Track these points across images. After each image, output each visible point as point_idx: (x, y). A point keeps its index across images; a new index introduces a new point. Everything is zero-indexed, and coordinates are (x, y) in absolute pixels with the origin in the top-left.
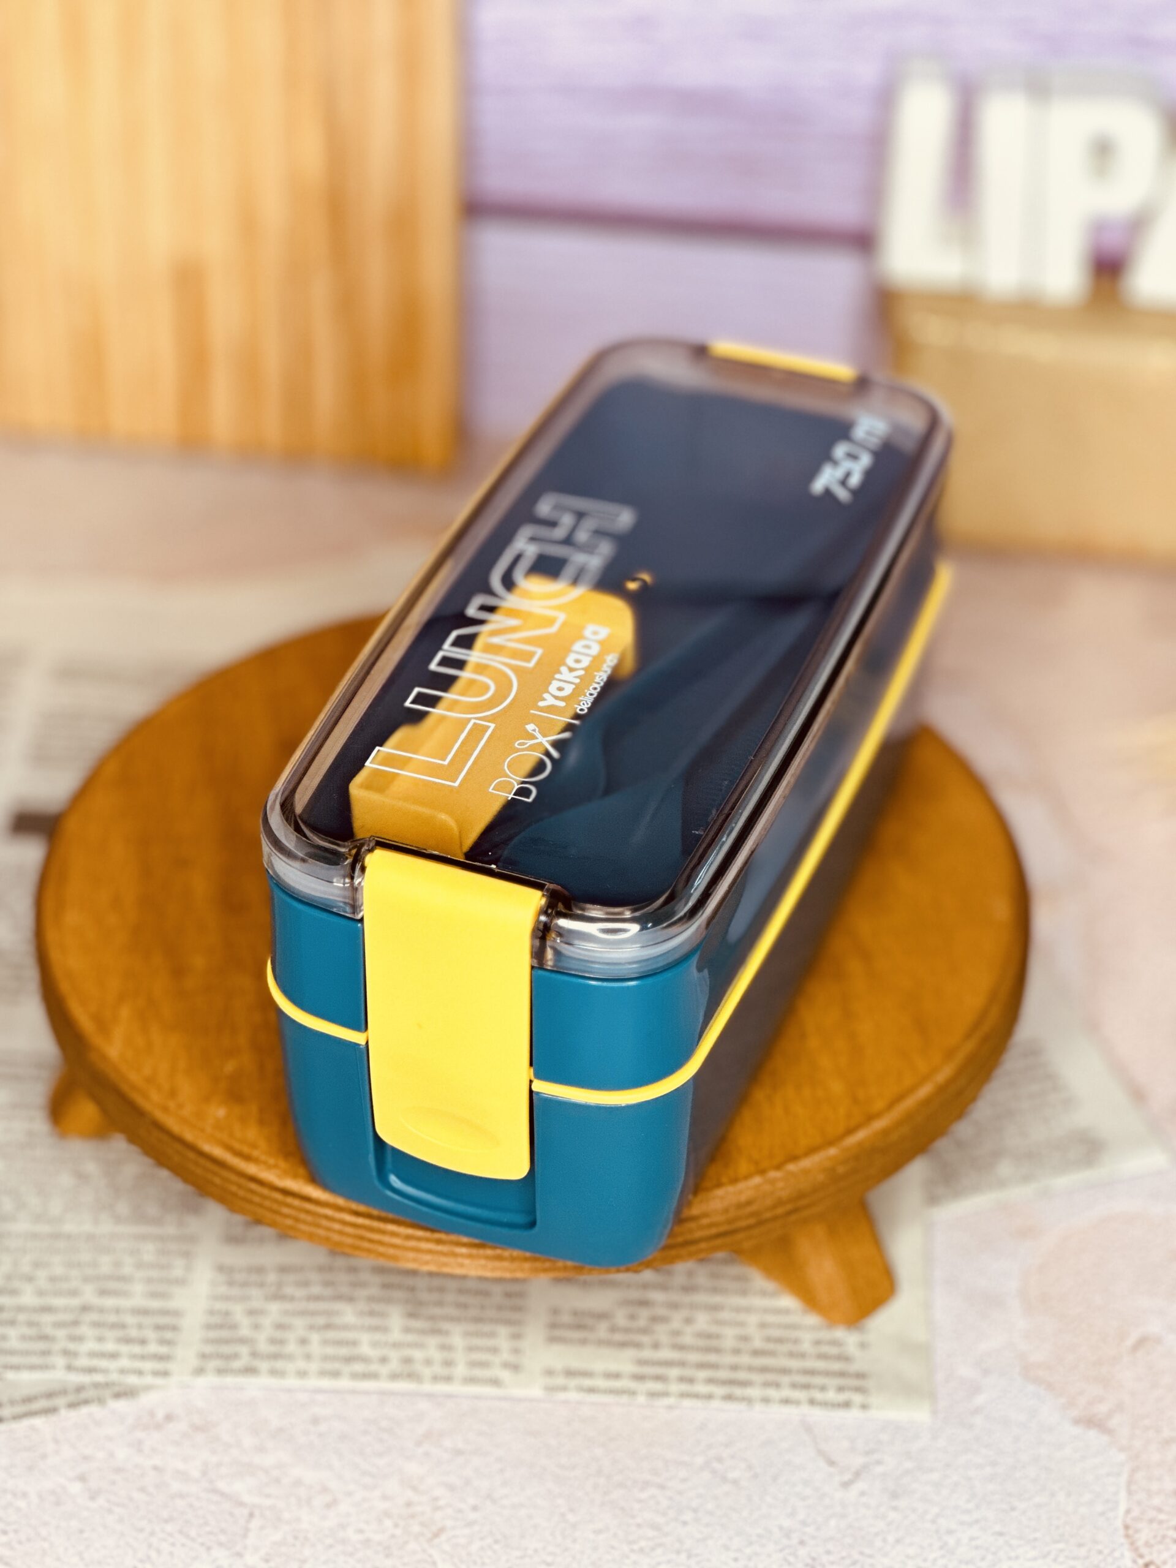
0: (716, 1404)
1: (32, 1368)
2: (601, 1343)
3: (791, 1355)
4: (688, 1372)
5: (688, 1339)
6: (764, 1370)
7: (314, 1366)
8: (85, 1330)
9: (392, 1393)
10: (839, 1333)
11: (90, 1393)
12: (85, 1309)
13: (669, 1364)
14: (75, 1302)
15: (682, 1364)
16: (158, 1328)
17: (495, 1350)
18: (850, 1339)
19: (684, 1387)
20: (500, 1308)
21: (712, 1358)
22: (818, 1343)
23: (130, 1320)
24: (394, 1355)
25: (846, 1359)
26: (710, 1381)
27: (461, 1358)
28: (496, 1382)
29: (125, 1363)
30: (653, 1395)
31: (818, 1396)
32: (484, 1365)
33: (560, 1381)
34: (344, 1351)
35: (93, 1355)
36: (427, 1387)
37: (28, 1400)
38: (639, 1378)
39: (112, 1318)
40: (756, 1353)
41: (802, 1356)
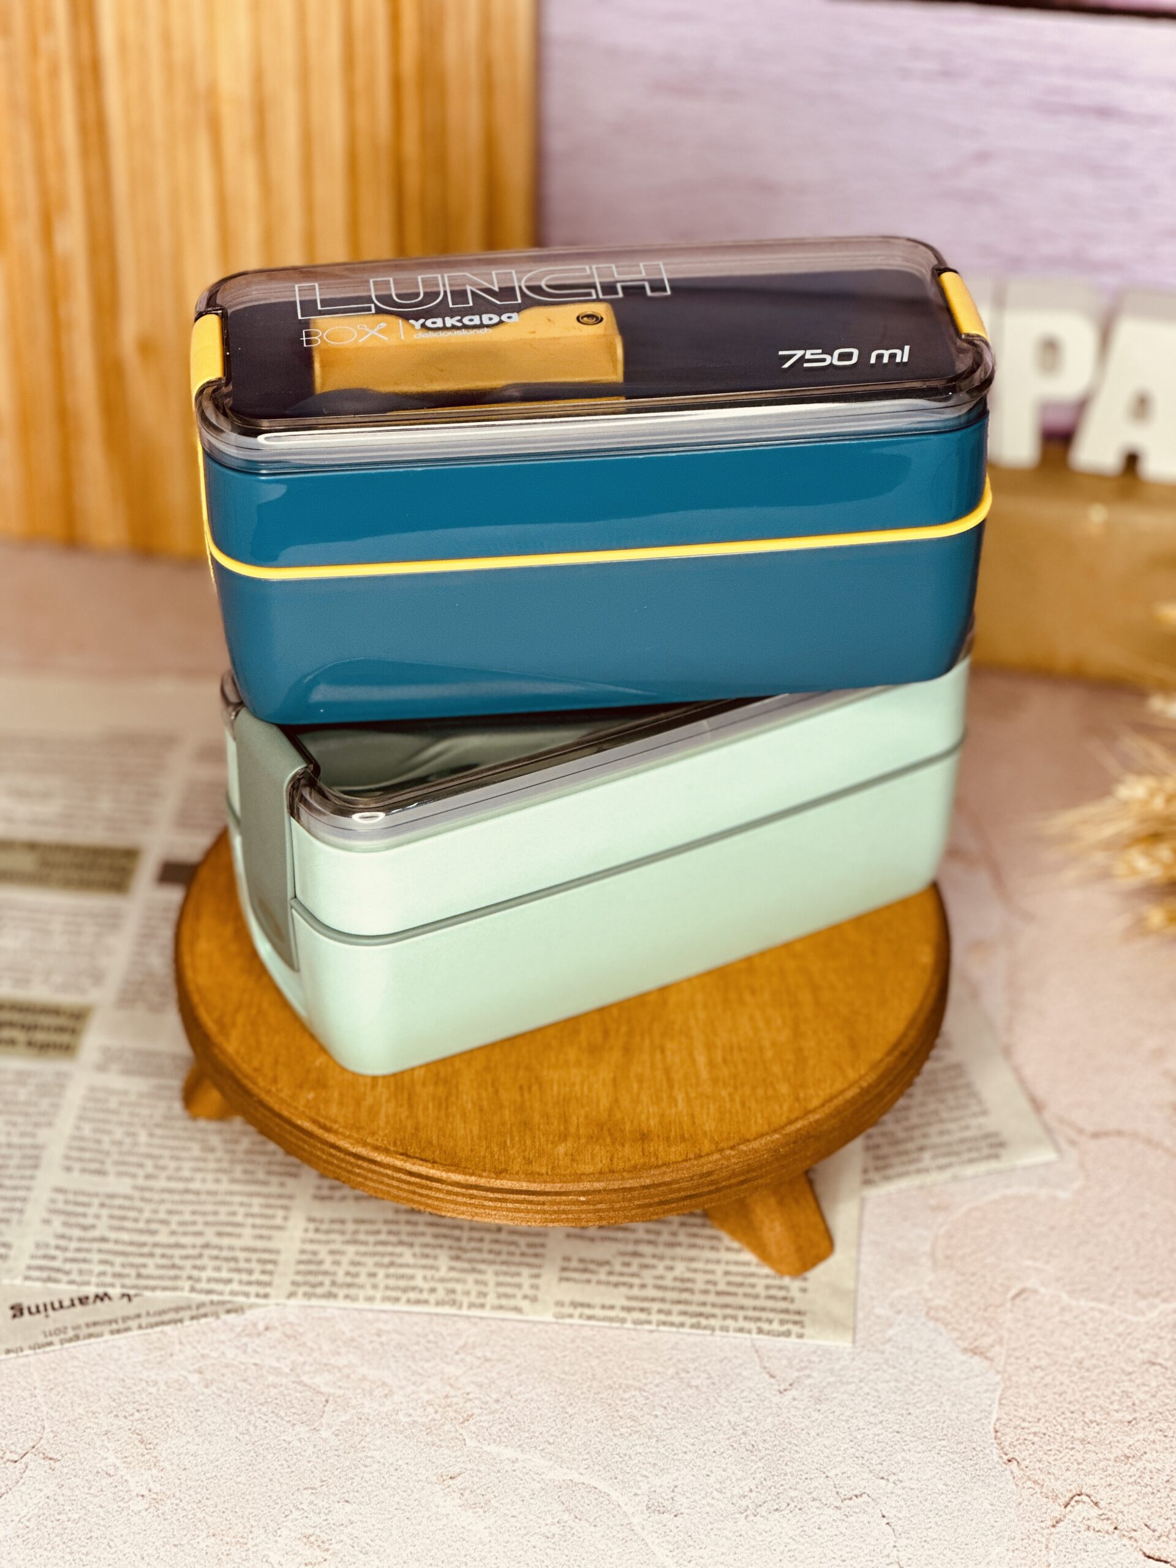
0: (686, 1330)
1: (165, 1289)
2: (599, 1282)
3: (746, 1295)
4: (666, 1306)
5: (668, 1282)
6: (726, 1306)
7: (379, 1294)
8: (205, 1261)
9: (437, 1315)
10: (786, 1281)
11: (208, 1309)
12: (206, 1246)
13: (653, 1300)
14: (199, 1241)
15: (663, 1300)
16: (260, 1261)
17: (519, 1286)
18: (794, 1285)
19: (663, 1317)
20: (523, 1254)
21: (685, 1296)
22: (768, 1287)
23: (240, 1255)
24: (440, 1287)
25: (792, 1300)
26: (685, 1313)
27: (491, 1290)
28: (518, 1310)
29: (235, 1286)
30: (636, 1322)
31: (765, 1326)
32: (507, 1296)
33: (567, 1310)
34: (402, 1283)
35: (209, 1280)
36: (465, 1312)
37: (161, 1313)
38: (629, 1309)
39: (225, 1253)
40: (719, 1293)
41: (756, 1297)
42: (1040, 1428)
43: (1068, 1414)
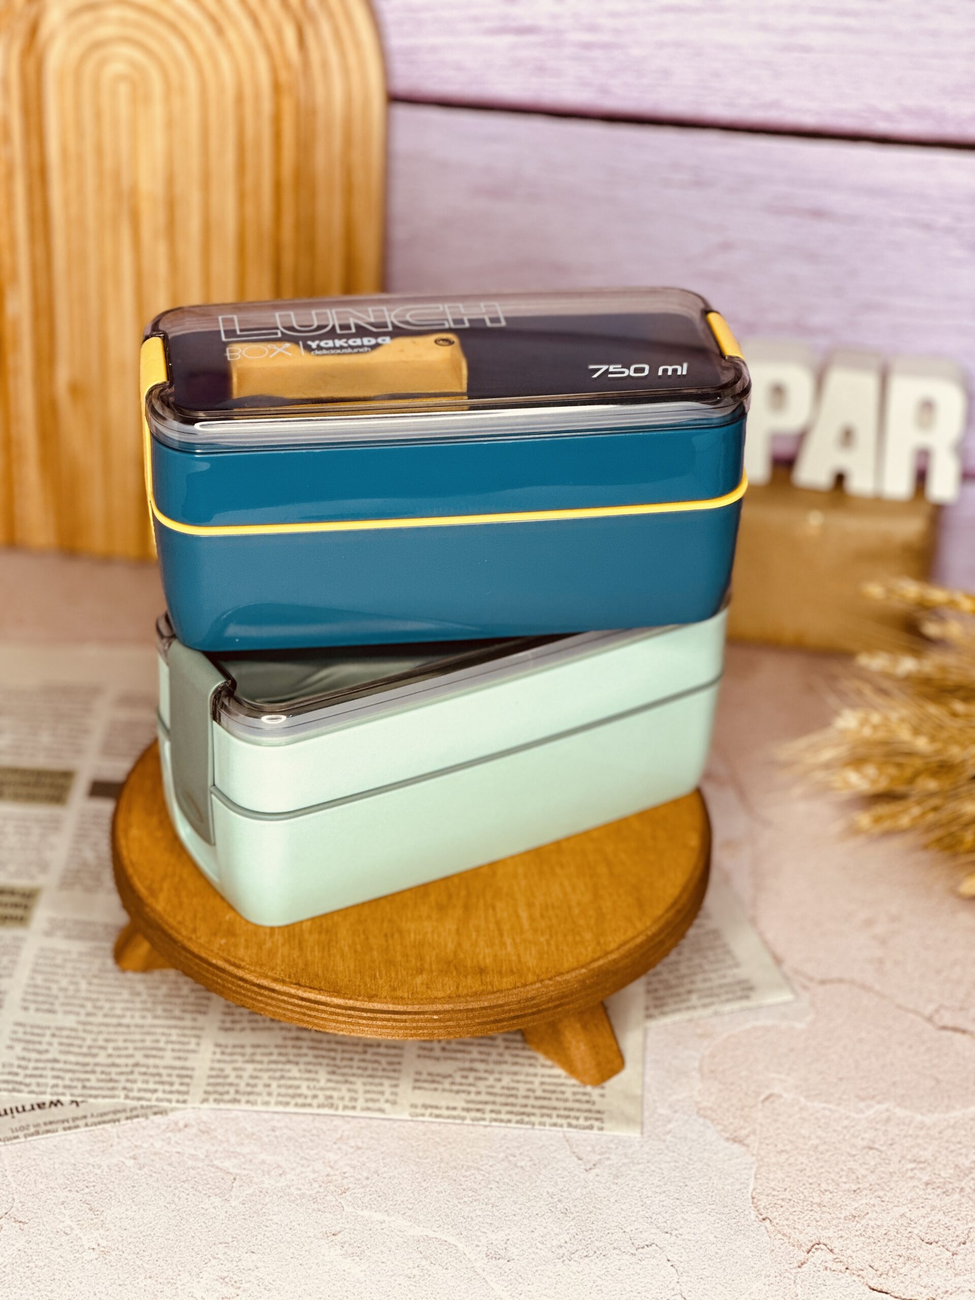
0: (513, 1125)
1: (104, 1097)
2: (444, 1090)
3: (557, 1099)
4: (496, 1108)
5: (497, 1090)
6: (542, 1107)
7: (273, 1100)
8: (135, 1076)
9: (318, 1115)
10: (589, 1089)
11: (139, 1112)
12: (137, 1065)
13: (486, 1103)
14: (131, 1061)
15: (494, 1103)
16: (179, 1076)
17: (382, 1093)
18: (595, 1092)
19: (494, 1116)
20: (384, 1070)
21: (511, 1100)
22: (574, 1094)
23: (164, 1072)
24: (320, 1093)
25: (594, 1103)
26: (511, 1113)
27: (361, 1097)
28: (381, 1110)
29: (160, 1095)
30: (473, 1119)
31: (574, 1122)
32: (373, 1100)
33: (420, 1110)
34: (291, 1091)
35: (140, 1090)
36: (340, 1112)
37: (102, 1115)
38: (468, 1110)
39: (152, 1070)
40: (537, 1098)
41: (566, 1100)
42: (787, 1195)
43: (808, 1185)
